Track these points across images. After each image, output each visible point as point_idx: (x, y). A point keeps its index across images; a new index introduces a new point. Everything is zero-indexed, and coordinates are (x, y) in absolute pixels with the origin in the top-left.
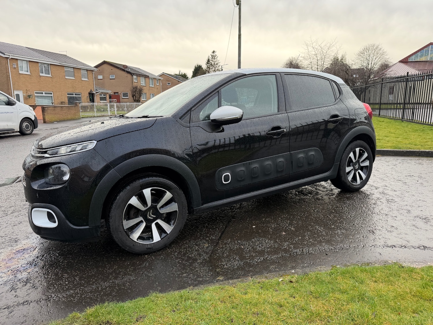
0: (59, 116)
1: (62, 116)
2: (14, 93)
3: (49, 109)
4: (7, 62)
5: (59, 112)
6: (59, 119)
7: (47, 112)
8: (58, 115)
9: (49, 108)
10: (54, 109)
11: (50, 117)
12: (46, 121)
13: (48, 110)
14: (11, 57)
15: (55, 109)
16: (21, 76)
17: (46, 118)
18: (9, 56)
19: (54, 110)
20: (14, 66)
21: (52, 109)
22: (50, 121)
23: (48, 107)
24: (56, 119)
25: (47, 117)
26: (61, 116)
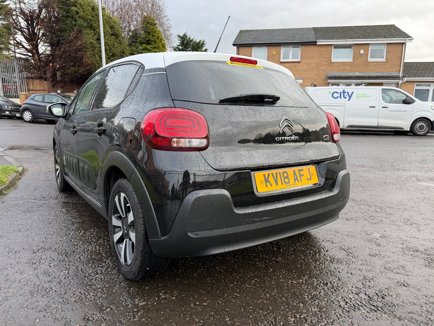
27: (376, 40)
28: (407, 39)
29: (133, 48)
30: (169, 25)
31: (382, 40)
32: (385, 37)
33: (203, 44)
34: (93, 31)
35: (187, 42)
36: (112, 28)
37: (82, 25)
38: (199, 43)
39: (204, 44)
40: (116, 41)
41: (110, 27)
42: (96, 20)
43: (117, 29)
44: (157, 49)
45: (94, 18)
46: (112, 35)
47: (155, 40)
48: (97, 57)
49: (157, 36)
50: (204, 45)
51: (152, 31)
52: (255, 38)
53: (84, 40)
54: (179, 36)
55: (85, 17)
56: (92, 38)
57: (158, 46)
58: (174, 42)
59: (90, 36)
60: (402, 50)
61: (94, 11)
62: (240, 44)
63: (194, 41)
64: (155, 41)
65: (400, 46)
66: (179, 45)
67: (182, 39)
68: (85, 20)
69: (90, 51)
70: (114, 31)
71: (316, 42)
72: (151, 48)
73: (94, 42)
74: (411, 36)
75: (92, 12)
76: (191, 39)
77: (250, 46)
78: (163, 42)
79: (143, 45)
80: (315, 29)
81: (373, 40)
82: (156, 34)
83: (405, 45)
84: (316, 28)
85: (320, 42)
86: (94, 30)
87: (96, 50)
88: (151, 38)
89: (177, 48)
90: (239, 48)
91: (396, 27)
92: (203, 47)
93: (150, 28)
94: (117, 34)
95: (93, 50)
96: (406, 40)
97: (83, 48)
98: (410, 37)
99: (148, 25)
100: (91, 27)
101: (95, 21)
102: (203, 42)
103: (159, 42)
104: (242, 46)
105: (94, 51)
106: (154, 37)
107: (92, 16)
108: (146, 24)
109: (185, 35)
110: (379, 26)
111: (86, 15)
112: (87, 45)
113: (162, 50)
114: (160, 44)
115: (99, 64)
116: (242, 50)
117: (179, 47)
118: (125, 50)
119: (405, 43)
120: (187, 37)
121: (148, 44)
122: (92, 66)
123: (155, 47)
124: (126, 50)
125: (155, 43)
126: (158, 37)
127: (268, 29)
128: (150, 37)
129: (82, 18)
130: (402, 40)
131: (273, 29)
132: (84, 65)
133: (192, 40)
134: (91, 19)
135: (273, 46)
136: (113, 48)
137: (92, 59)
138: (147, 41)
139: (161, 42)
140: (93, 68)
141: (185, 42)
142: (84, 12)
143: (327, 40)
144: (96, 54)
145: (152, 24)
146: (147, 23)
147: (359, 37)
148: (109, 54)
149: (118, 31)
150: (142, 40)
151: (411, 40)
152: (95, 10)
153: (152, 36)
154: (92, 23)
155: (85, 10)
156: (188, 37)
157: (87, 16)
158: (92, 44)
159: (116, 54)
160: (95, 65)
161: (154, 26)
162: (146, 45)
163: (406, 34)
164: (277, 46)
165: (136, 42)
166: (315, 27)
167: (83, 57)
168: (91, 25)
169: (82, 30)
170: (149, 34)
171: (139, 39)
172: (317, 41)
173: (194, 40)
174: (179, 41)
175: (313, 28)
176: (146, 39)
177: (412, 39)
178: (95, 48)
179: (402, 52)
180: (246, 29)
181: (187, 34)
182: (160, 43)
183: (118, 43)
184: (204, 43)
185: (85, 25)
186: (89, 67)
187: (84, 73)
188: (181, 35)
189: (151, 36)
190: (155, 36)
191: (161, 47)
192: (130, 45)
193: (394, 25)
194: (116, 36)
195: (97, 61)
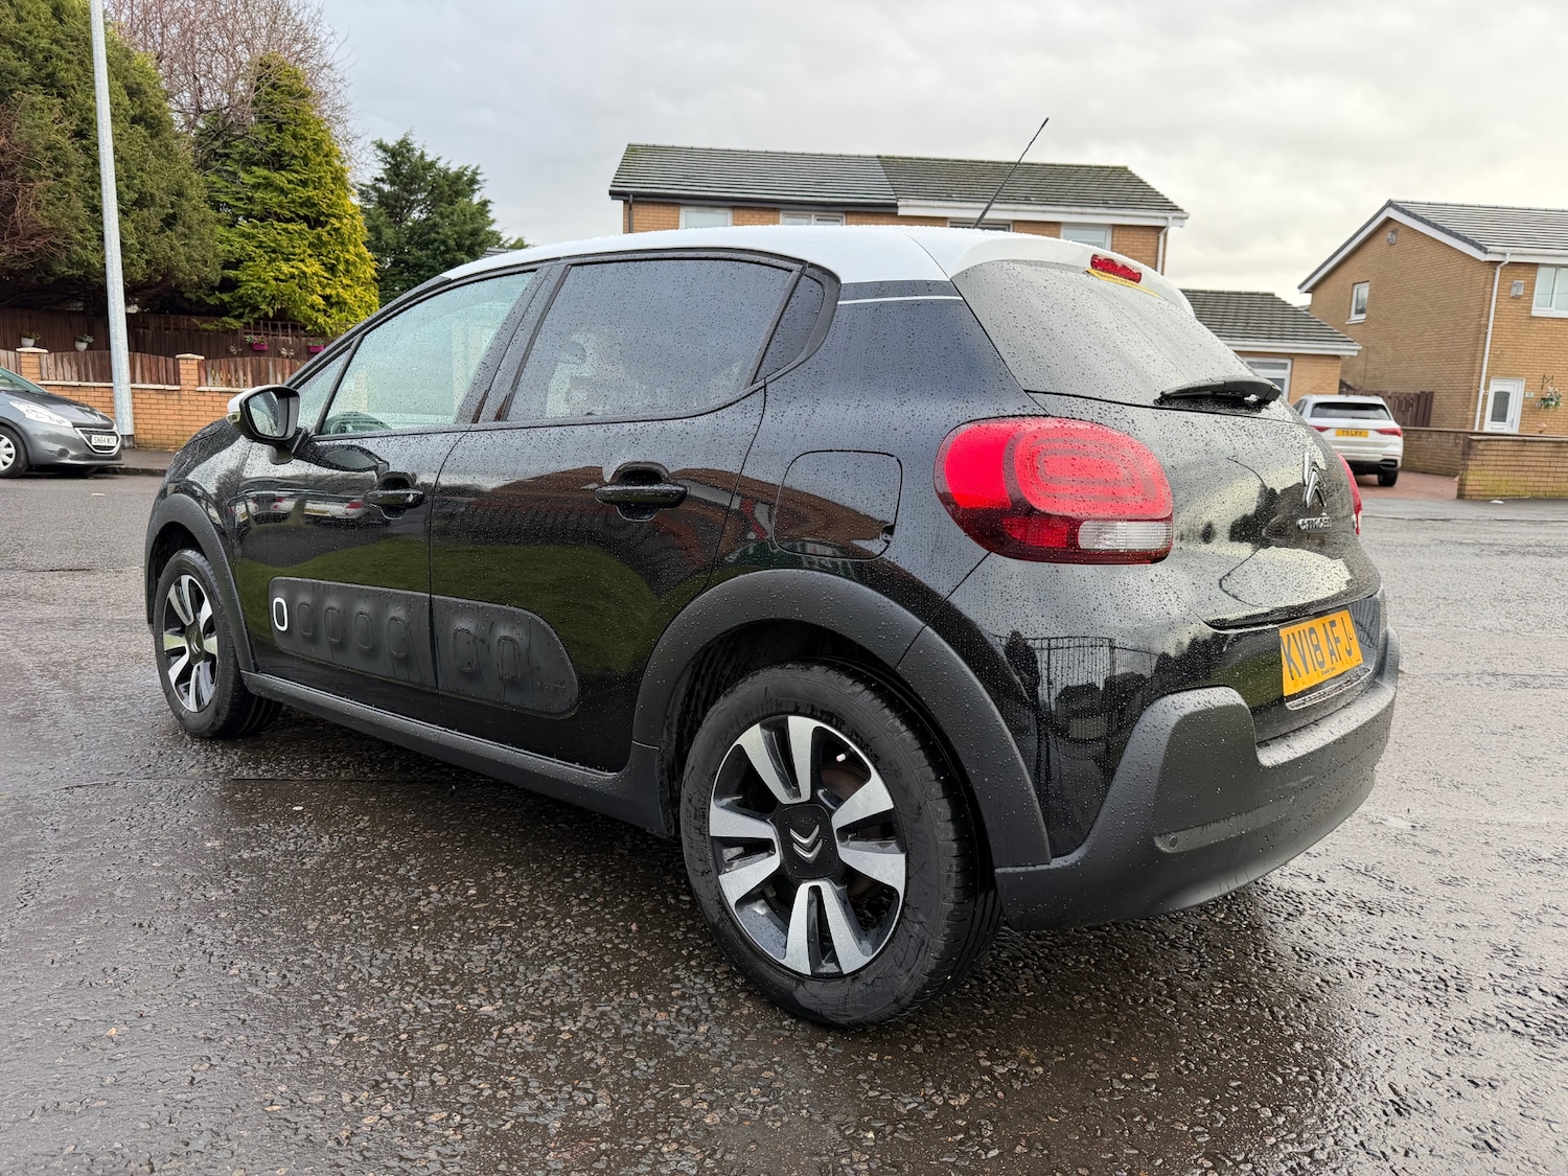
0: (1539, 479)
1: (1551, 479)
2: (1487, 387)
3: (1493, 448)
4: (1490, 276)
5: (1538, 464)
6: (1533, 489)
7: (1478, 457)
8: (1533, 474)
9: (1493, 443)
10: (1516, 448)
11: (1490, 478)
12: (1466, 493)
13: (1485, 453)
14: (1508, 259)
15: (1525, 448)
16: (1536, 325)
17: (1468, 483)
18: (1504, 254)
19: (1517, 453)
20: (1514, 290)
21: (1507, 448)
22: (1485, 493)
23: (1488, 440)
24: (1518, 489)
25: (1476, 478)
26: (1543, 479)
27: (1082, 214)
28: (1170, 215)
29: (213, 178)
30: (339, 103)
31: (1098, 214)
32: (1105, 204)
33: (473, 181)
34: (60, 100)
35: (412, 171)
36: (133, 92)
37: (10, 73)
38: (459, 176)
39: (477, 182)
40: (151, 146)
41: (126, 87)
42: (71, 57)
43: (155, 101)
44: (315, 189)
45: (63, 47)
46: (135, 121)
47: (306, 155)
48: (79, 206)
49: (313, 140)
50: (476, 187)
51: (294, 120)
52: (686, 177)
53: (21, 135)
54: (381, 146)
55: (24, 39)
56: (56, 127)
57: (320, 178)
58: (363, 167)
59: (48, 119)
60: (1157, 250)
61: (61, 21)
62: (636, 195)
63: (439, 170)
64: (306, 160)
65: (1151, 236)
66: (382, 180)
67: (393, 156)
68: (25, 52)
69: (48, 178)
70: (141, 106)
71: (895, 206)
72: (290, 182)
73: (65, 142)
74: (1180, 207)
75: (55, 22)
76: (428, 159)
77: (673, 204)
78: (337, 163)
79: (254, 168)
80: (886, 162)
81: (1070, 213)
82: (308, 130)
83: (1166, 235)
84: (886, 157)
85: (907, 206)
86: (60, 95)
87: (74, 176)
88: (290, 146)
89: (374, 187)
90: (633, 206)
91: (1133, 175)
92: (474, 191)
93: (284, 105)
94: (152, 118)
95: (59, 175)
96: (1166, 218)
97: (12, 165)
98: (1176, 209)
99: (277, 97)
100: (51, 84)
101: (68, 62)
102: (475, 173)
103: (320, 164)
104: (643, 203)
105: (64, 179)
106: (302, 144)
107: (56, 41)
108: (270, 90)
109: (404, 144)
110: (1083, 166)
111: (30, 33)
112: (36, 153)
113: (332, 192)
114: (325, 172)
115: (82, 231)
116: (643, 213)
117: (381, 185)
118: (187, 182)
119: (1164, 227)
120: (413, 150)
121: (277, 166)
122: (52, 238)
123: (307, 180)
124: (192, 183)
125: (306, 165)
126: (318, 145)
127: (727, 148)
128: (285, 141)
129: (12, 43)
130: (1157, 218)
131: (745, 149)
132: (17, 234)
133: (432, 165)
134: (49, 51)
135: (753, 208)
136: (140, 173)
137: (57, 211)
138: (274, 153)
139: (328, 163)
140: (58, 246)
141: (405, 169)
142: (20, 20)
143: (931, 203)
144: (71, 190)
145: (290, 94)
146: (273, 86)
147: (1027, 199)
148: (127, 197)
149: (159, 107)
150: (251, 150)
151: (1181, 218)
152: (65, 17)
153: (294, 136)
154: (55, 69)
155: (23, 14)
156: (418, 153)
157: (31, 38)
158: (56, 152)
159: (152, 195)
160: (67, 237)
161: (301, 101)
162: (269, 169)
163: (1167, 201)
164: (764, 209)
165: (227, 156)
166: (884, 153)
167: (13, 201)
168: (49, 76)
169: (11, 91)
170: (280, 129)
171: (237, 147)
172: (899, 204)
173: (441, 164)
174: (382, 165)
175: (879, 157)
176: (269, 149)
177: (1184, 215)
178: (67, 166)
179: (1157, 256)
180: (651, 143)
181: (411, 139)
182: (326, 167)
183: (158, 156)
184: (478, 178)
185: (26, 71)
186: (39, 243)
187: (18, 266)
188: (391, 142)
189: (288, 138)
190: (306, 139)
191: (329, 181)
192: (203, 166)
193: (1125, 168)
194: (148, 126)
195: (76, 218)
